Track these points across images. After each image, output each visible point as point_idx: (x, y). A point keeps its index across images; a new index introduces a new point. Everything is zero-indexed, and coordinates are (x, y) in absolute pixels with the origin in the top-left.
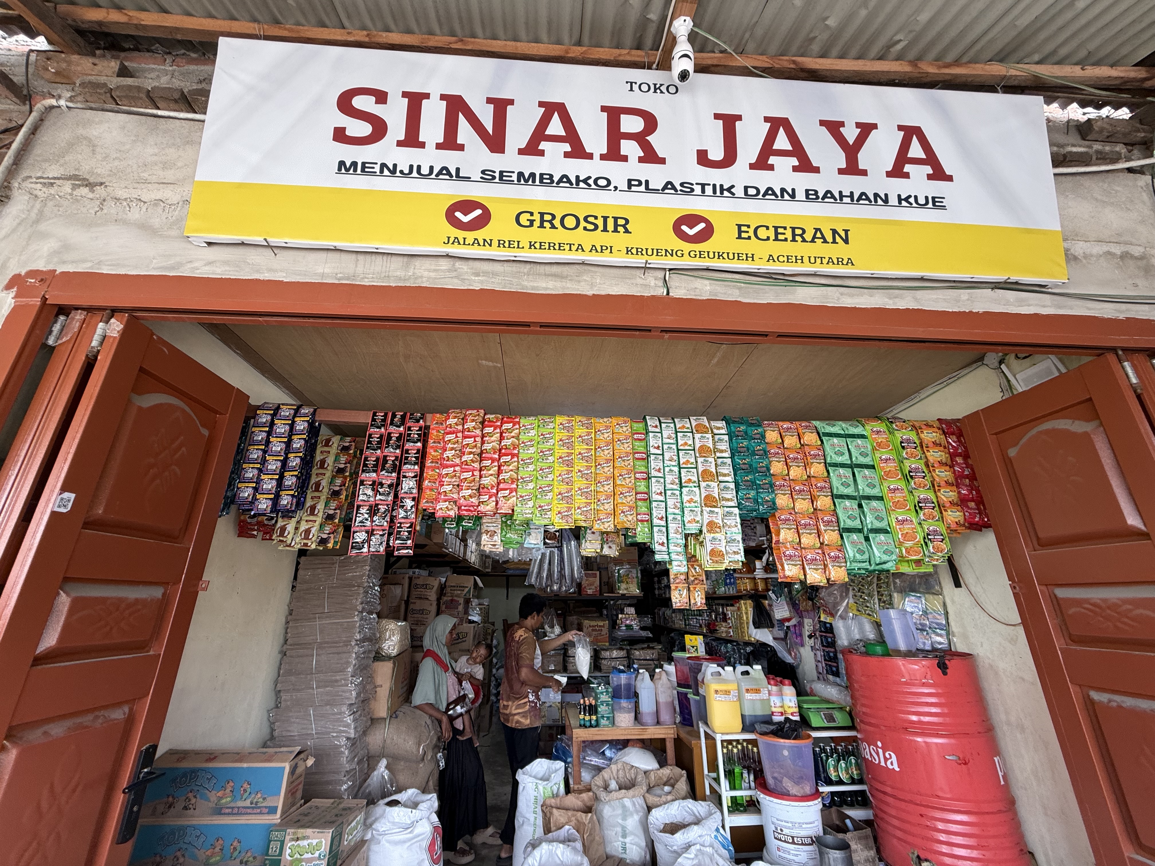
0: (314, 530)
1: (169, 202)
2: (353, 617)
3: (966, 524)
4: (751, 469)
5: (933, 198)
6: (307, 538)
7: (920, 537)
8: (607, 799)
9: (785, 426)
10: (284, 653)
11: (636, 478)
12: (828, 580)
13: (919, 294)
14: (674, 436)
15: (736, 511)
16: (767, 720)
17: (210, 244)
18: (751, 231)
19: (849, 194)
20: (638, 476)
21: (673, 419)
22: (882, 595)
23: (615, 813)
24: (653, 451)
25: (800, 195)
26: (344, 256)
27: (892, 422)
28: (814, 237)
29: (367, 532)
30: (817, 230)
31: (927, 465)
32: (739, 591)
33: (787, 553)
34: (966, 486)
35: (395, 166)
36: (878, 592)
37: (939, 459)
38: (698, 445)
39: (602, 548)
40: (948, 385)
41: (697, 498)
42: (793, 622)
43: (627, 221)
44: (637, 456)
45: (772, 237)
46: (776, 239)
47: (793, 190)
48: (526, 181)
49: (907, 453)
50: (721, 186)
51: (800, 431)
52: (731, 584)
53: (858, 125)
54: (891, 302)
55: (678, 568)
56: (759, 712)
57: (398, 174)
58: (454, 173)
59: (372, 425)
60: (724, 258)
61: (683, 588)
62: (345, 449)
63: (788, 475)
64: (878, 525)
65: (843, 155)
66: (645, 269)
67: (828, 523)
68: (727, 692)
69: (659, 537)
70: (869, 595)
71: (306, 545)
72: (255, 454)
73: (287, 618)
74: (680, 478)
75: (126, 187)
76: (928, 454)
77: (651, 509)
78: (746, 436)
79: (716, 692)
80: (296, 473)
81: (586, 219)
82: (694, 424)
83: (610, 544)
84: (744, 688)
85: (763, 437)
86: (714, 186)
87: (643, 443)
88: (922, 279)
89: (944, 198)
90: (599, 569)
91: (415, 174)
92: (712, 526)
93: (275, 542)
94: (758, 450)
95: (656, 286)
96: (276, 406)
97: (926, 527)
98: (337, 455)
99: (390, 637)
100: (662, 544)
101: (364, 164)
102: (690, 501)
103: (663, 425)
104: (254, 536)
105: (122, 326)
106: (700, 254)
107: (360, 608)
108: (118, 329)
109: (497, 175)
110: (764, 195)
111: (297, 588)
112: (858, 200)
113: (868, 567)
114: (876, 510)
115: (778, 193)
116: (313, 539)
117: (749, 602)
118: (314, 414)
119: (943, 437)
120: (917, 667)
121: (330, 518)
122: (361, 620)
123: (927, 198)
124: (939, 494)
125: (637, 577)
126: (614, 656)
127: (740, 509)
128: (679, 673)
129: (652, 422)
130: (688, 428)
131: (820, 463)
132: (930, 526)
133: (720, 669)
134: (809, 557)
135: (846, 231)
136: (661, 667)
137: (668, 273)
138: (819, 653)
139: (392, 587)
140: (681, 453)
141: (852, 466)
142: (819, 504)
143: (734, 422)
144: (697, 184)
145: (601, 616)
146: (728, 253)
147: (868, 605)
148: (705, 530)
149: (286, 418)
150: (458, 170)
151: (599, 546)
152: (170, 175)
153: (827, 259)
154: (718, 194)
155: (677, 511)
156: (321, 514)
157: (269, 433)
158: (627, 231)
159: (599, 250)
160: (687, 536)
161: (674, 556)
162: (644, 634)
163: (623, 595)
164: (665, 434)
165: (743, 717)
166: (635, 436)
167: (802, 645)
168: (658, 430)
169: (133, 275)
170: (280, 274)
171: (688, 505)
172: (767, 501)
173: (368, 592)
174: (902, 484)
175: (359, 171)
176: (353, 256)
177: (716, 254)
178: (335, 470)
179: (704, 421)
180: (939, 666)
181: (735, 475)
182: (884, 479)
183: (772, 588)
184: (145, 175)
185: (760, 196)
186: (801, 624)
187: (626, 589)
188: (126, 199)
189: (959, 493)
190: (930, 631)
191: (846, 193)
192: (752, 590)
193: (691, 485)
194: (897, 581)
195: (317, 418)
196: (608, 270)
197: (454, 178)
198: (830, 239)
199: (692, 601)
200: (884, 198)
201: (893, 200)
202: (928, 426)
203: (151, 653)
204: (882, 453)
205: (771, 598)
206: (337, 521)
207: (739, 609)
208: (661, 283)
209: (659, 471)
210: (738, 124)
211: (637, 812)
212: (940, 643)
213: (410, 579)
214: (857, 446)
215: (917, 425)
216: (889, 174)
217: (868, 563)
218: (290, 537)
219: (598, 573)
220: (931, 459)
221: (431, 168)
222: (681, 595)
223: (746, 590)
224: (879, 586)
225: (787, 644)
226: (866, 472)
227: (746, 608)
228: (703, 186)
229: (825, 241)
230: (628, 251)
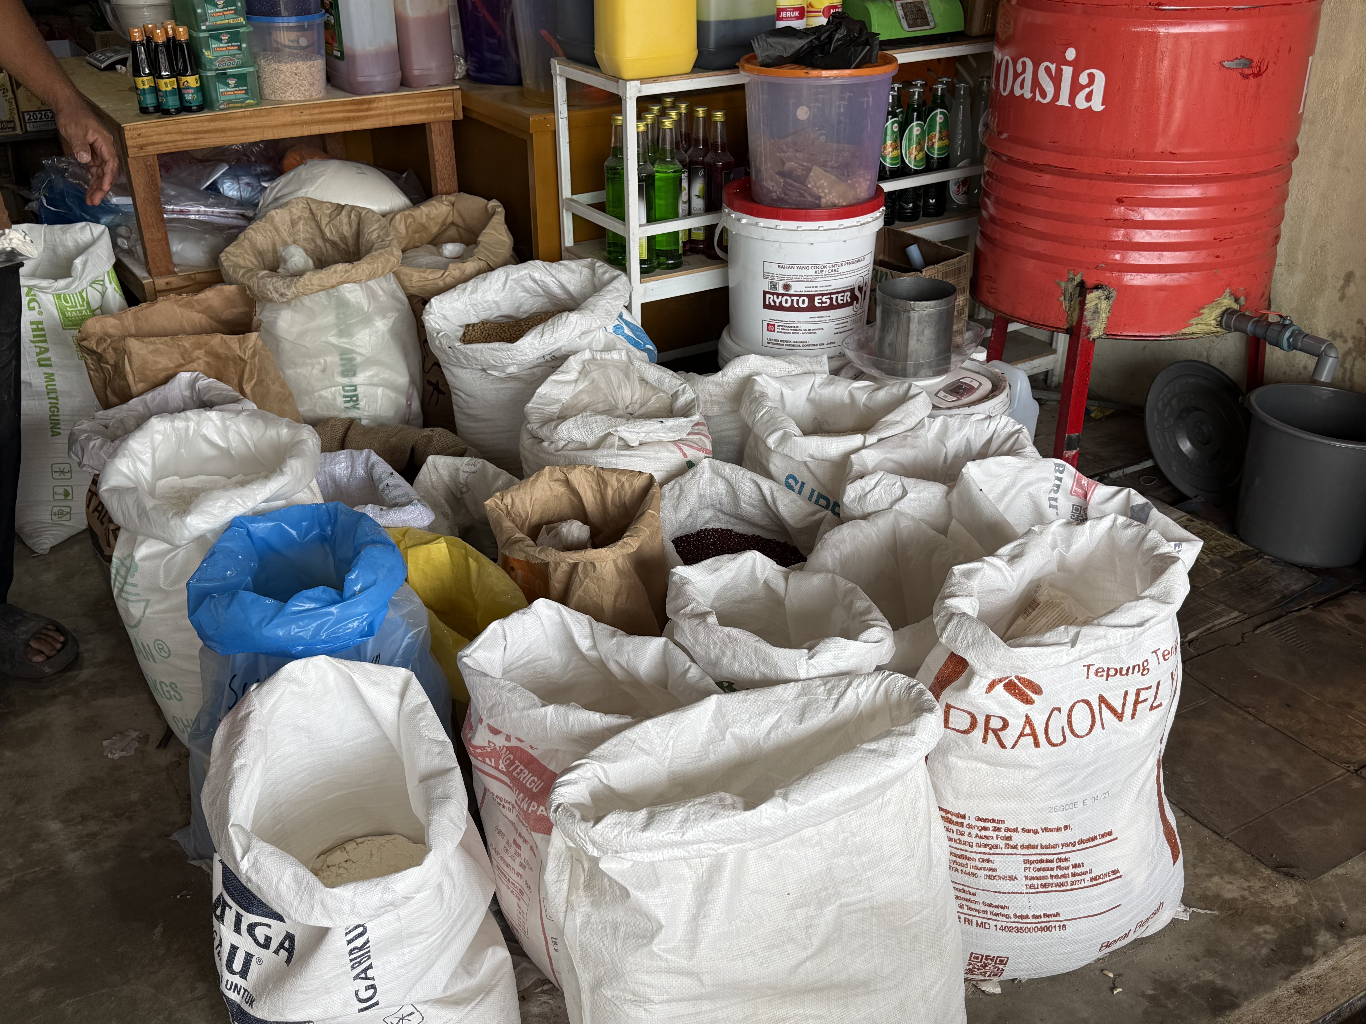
8: (289, 294)
23: (313, 324)
211: (382, 313)
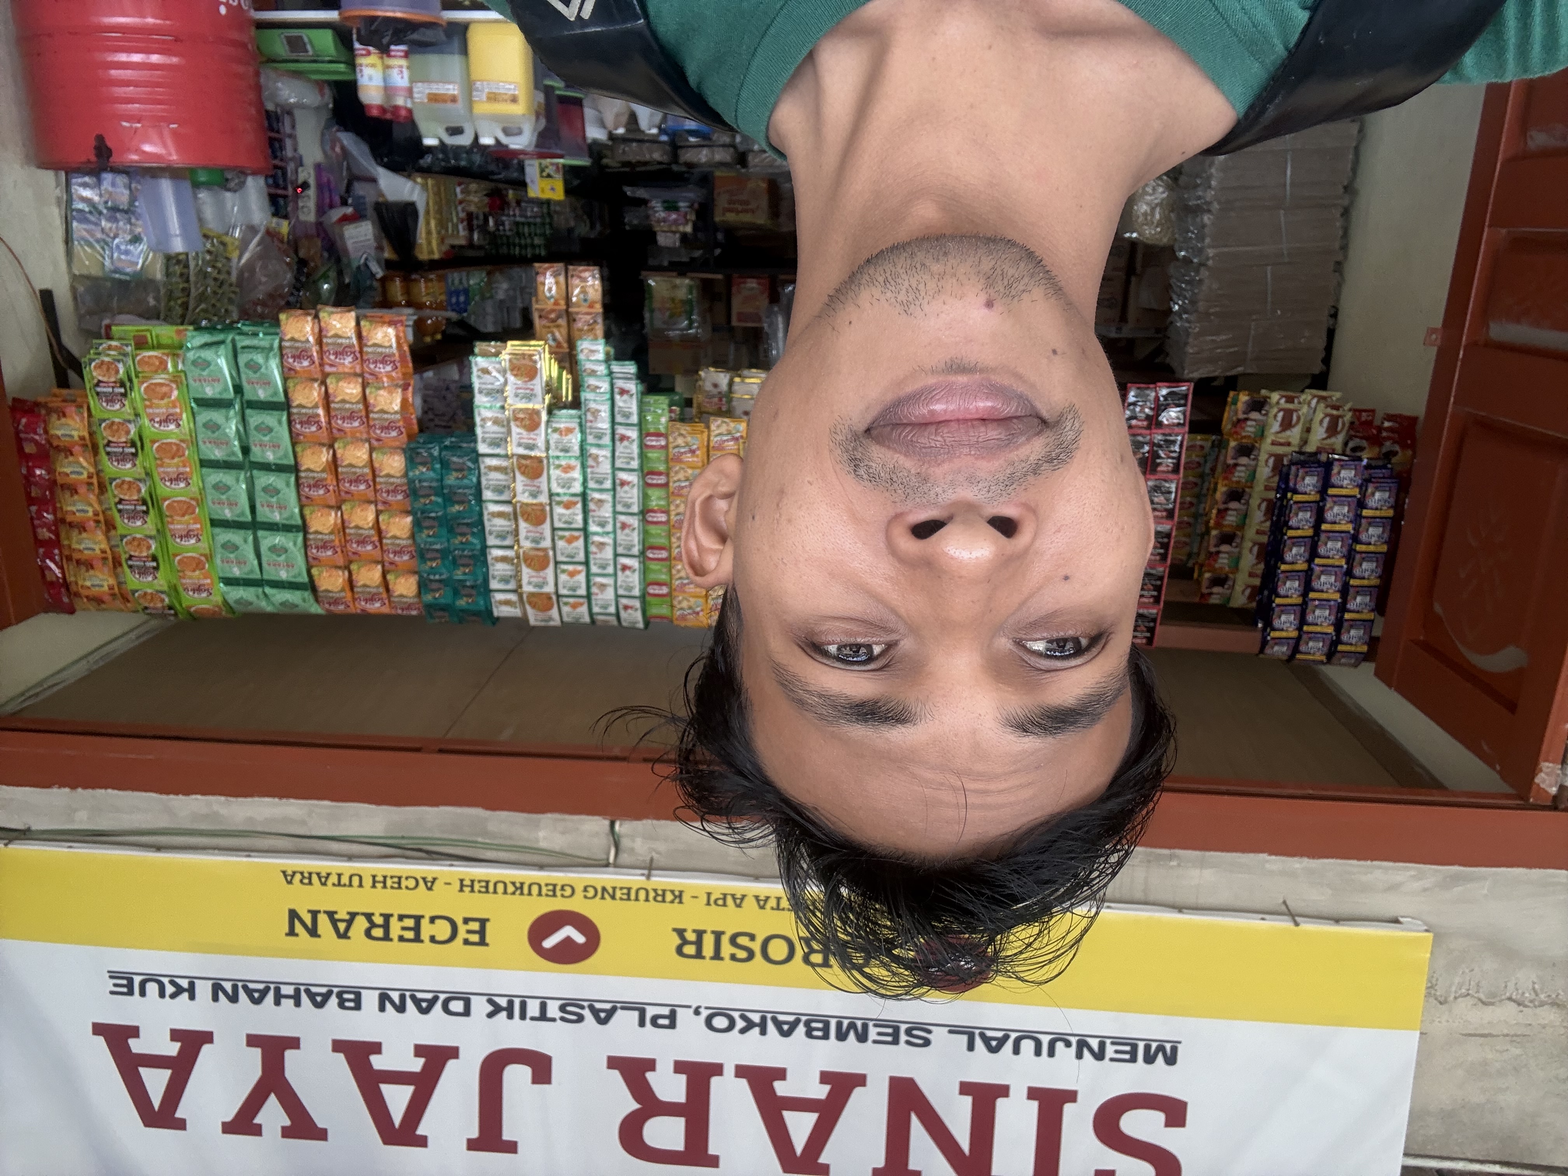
0: (1276, 427)
1: (1470, 1001)
2: (1216, 255)
3: (43, 412)
4: (451, 525)
5: (130, 993)
6: (1288, 413)
7: (139, 391)
9: (378, 605)
10: (1349, 189)
11: (667, 512)
12: (316, 317)
13: (163, 823)
14: (594, 590)
15: (482, 448)
16: (419, 47)
17: (1396, 921)
18: (462, 934)
19: (283, 1001)
20: (663, 518)
21: (593, 621)
22: (182, 275)
24: (634, 563)
25: (370, 999)
26: (1168, 897)
27: (170, 608)
28: (350, 923)
29: (1160, 424)
30: (344, 936)
31: (110, 526)
32: (442, 278)
33: (389, 368)
34: (36, 484)
35: (1079, 1056)
36: (187, 281)
37: (84, 535)
38: (550, 571)
39: (731, 384)
40: (40, 684)
41: (555, 473)
42: (336, 214)
43: (679, 951)
44: (664, 554)
45: (425, 923)
46: (418, 919)
47: (382, 1008)
48: (852, 1026)
49: (149, 547)
50: (510, 1016)
51: (349, 594)
52: (457, 293)
53: (257, 1131)
54: (216, 807)
55: (594, 348)
56: (432, 61)
57: (1074, 1040)
58: (978, 1042)
59: (1154, 620)
60: (513, 884)
61: (577, 305)
62: (1220, 581)
63: (378, 513)
64: (216, 416)
65: (288, 1074)
66: (650, 868)
67: (311, 420)
68: (493, 98)
69: (629, 405)
70: (206, 275)
71: (1290, 400)
72: (1367, 570)
73: (1346, 257)
74: (585, 511)
75: (1544, 1027)
76: (104, 546)
77: (642, 456)
78: (457, 589)
79: (514, 100)
80: (1291, 533)
81: (751, 955)
82: (554, 612)
83: (715, 391)
84: (460, 105)
85: (423, 586)
86: (523, 1016)
87: (652, 577)
88: (159, 848)
89: (112, 993)
90: (731, 329)
91: (1045, 1040)
92: (531, 422)
93: (1347, 407)
94: (434, 559)
95: (632, 837)
96: (1334, 660)
97: (128, 409)
98: (1236, 568)
99: (1153, 209)
100: (623, 392)
101: (1133, 1059)
102: (568, 469)
103: (612, 610)
104: (1389, 417)
105: (1537, 780)
106: (554, 891)
107: (1204, 273)
108: (1542, 775)
109: (903, 1037)
110: (436, 998)
111: (1326, 313)
112: (267, 989)
113: (237, 338)
114: (217, 443)
115: (409, 1003)
116: (1275, 410)
117: (423, 255)
118: (1264, 643)
119: (71, 579)
120: (147, 148)
121: (1246, 450)
122: (1200, 251)
123: (143, 993)
124: (92, 470)
125: (652, 311)
126: (705, 151)
127: (475, 451)
128: (579, 126)
129: (634, 617)
130: (566, 604)
131: (317, 532)
132: (117, 411)
133: (504, 140)
134: (349, 359)
135: (292, 932)
136: (612, 137)
137: (611, 859)
138: (289, 153)
139: (1155, 306)
140: (581, 557)
141: (254, 525)
142: (325, 456)
143: (477, 614)
144: (554, 1020)
145: (730, 230)
146: (505, 892)
147: (208, 257)
148: (544, 416)
149: (1314, 636)
150: (971, 1047)
151: (736, 388)
152: (1474, 1052)
153: (330, 882)
154: (517, 1002)
155: (594, 451)
156: (1263, 457)
157: (1342, 608)
158: (681, 932)
159: (729, 898)
160: (576, 404)
161: (602, 369)
162: (641, 193)
163: (682, 274)
164: (610, 594)
165: (464, 51)
166: (664, 590)
167: (318, 167)
168: (624, 601)
169: (1518, 866)
170: (1274, 867)
171: (573, 462)
172: (424, 464)
173: (1190, 302)
174: (164, 489)
175: (1141, 1046)
176: (1152, 898)
177: (526, 891)
178: (1238, 540)
179: (534, 618)
180: (110, 152)
181: (481, 514)
182: (197, 500)
183: (376, 284)
184: (1516, 1051)
185: (442, 997)
186: (321, 210)
187: (675, 287)
188: (1542, 1004)
189: (51, 471)
190: (101, 207)
191: (288, 1003)
192: (415, 280)
193: (565, 499)
194: (152, 302)
195: (1258, 636)
196: (715, 866)
197: (977, 1032)
198: (323, 920)
199: (562, 279)
200: (221, 994)
201: (204, 989)
202: (98, 601)
203: (1504, 231)
204: (193, 549)
205: (379, 262)
206: (1233, 444)
207: (442, 240)
208: (625, 843)
209: (624, 526)
210: (475, 1134)
212: (85, 185)
213: (1123, 318)
214: (241, 562)
215: (118, 603)
216: (207, 1037)
217: (239, 345)
218: (1320, 415)
219: (735, 323)
220: (100, 536)
221: (1016, 1051)
222: (584, 291)
223: (428, 280)
224: (186, 291)
225: (349, 168)
226: (228, 514)
227: (429, 243)
228: (543, 1017)
229: (331, 914)
230: (679, 897)
